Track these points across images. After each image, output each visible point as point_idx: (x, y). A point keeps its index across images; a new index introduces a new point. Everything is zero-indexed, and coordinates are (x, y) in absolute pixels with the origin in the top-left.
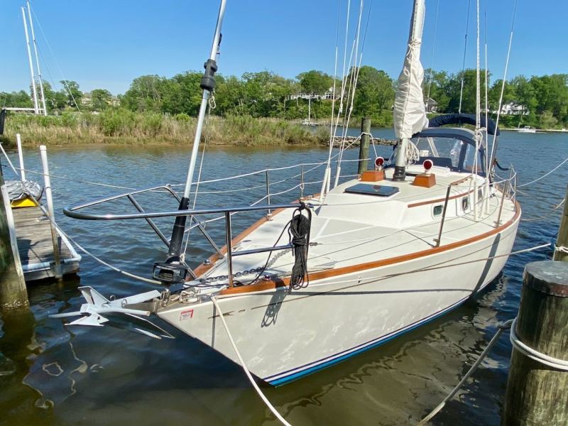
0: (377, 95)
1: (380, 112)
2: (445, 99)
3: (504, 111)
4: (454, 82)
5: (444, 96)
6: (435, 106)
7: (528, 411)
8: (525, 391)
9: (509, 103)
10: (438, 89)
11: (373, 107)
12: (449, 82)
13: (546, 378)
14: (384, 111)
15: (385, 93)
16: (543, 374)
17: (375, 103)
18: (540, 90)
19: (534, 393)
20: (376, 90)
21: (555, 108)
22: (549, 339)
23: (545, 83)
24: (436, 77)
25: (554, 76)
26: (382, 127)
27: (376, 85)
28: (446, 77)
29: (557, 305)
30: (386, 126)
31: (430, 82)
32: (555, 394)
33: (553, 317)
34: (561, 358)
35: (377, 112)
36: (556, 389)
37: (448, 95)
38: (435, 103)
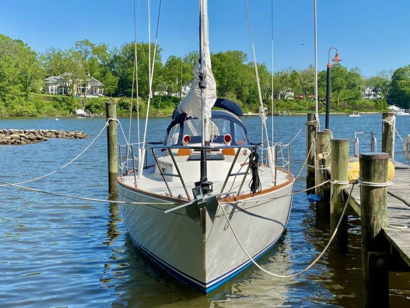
0: (18, 72)
1: (26, 96)
2: (112, 79)
3: (184, 94)
4: (119, 58)
5: (109, 74)
6: (101, 87)
7: (372, 209)
8: (370, 200)
9: (188, 84)
10: (101, 66)
11: (16, 89)
12: (112, 58)
13: (376, 192)
14: (32, 95)
15: (30, 71)
16: (374, 191)
17: (16, 84)
18: (218, 69)
19: (373, 200)
20: (17, 66)
21: (237, 89)
22: (375, 176)
23: (222, 61)
24: (96, 51)
25: (229, 53)
26: (33, 116)
27: (14, 59)
28: (108, 51)
29: (375, 162)
30: (39, 115)
31: (89, 56)
32: (379, 198)
33: (374, 167)
34: (379, 182)
35: (22, 96)
36: (380, 196)
37: (115, 74)
38: (100, 84)
